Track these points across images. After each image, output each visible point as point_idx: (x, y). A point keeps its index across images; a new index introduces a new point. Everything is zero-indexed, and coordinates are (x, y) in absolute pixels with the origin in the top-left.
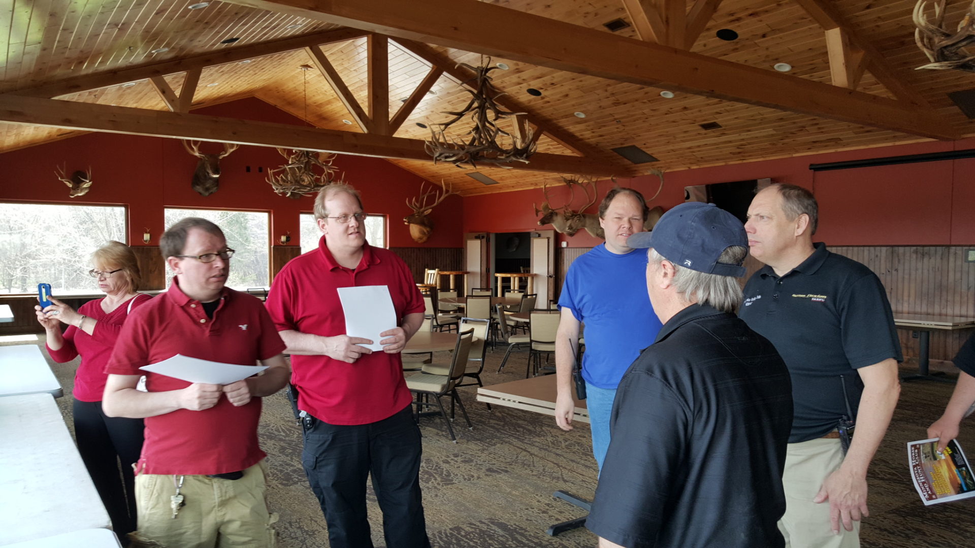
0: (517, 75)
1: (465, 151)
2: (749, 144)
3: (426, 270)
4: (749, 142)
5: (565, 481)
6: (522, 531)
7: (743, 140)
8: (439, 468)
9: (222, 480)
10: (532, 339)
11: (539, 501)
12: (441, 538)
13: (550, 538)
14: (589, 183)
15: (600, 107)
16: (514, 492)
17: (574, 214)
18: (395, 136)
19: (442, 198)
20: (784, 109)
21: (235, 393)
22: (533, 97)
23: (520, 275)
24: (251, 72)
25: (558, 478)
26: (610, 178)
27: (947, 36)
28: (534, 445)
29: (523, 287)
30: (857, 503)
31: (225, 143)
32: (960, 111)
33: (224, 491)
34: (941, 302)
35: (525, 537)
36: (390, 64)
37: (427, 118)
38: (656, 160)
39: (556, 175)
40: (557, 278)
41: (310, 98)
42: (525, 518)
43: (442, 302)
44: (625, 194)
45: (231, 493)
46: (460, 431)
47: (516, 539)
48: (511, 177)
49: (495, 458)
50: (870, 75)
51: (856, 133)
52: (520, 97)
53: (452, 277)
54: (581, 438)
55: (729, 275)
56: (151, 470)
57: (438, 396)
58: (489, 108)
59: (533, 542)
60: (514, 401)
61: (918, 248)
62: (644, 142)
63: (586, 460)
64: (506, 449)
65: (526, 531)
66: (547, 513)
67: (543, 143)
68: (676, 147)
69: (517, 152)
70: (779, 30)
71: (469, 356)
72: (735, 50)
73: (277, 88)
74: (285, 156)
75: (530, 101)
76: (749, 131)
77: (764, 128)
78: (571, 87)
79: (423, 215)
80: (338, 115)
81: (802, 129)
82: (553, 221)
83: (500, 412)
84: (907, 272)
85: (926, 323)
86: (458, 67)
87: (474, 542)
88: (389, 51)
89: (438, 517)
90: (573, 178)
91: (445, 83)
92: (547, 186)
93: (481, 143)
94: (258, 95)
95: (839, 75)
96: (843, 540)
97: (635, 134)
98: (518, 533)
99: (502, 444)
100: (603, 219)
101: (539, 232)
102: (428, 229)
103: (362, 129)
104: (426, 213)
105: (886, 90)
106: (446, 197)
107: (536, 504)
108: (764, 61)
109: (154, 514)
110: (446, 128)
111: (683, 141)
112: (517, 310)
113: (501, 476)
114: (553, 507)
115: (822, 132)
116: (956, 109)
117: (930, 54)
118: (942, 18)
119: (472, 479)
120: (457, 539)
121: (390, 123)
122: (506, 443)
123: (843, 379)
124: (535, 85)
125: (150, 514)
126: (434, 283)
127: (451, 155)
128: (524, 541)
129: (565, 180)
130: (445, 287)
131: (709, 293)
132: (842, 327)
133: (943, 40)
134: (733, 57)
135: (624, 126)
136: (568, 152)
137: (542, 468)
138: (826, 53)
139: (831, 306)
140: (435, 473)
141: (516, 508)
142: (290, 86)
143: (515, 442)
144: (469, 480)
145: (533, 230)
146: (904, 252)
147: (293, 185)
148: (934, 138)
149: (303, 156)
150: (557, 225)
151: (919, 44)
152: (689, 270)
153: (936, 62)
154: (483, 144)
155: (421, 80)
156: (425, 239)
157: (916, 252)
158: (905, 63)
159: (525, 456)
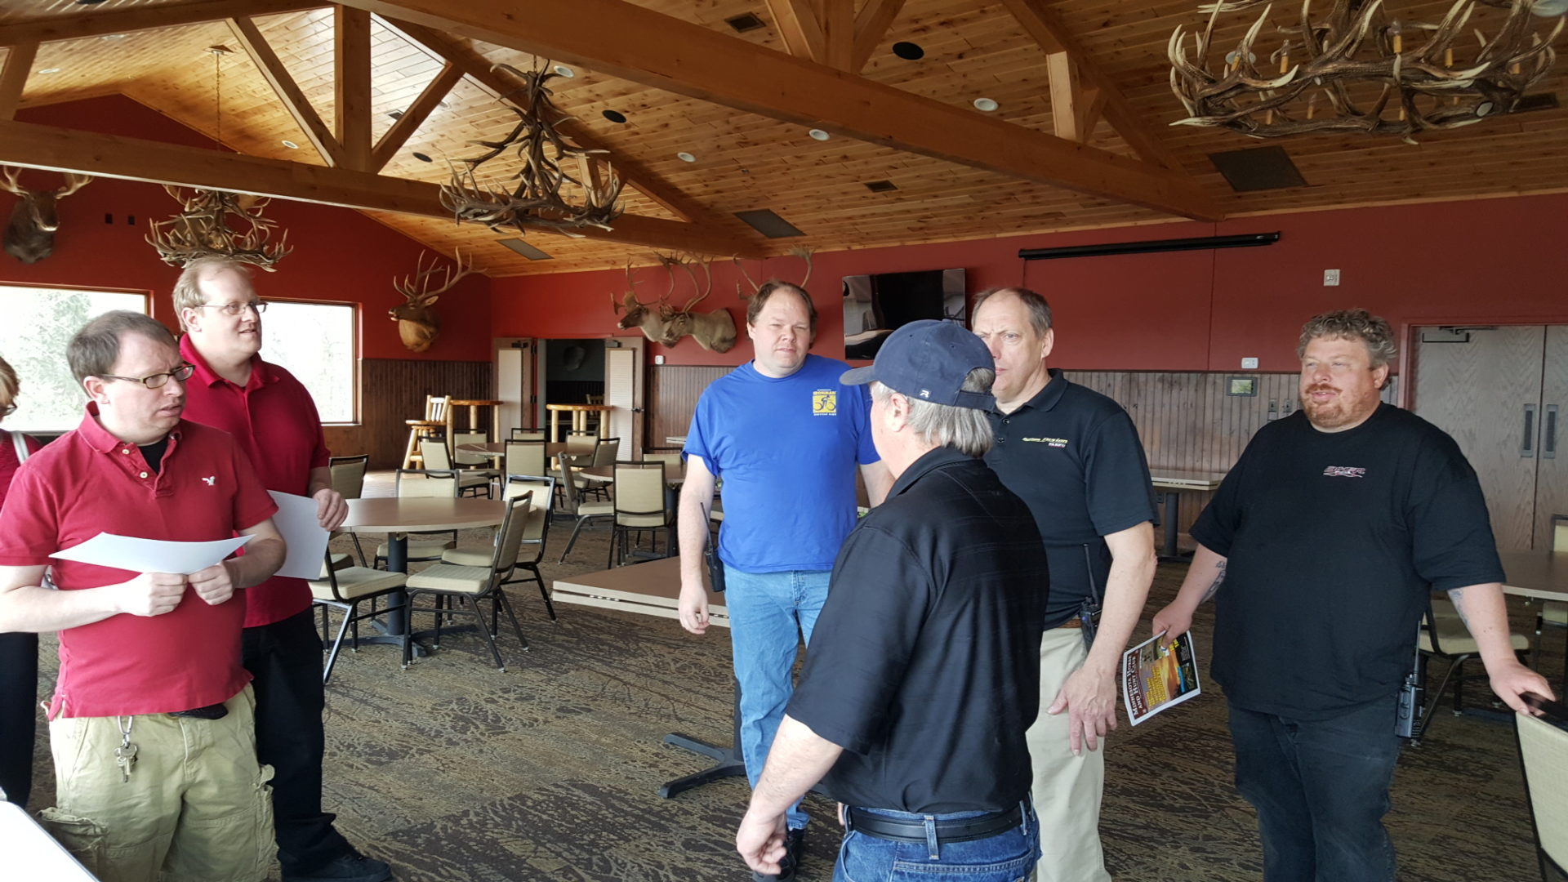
0: (587, 87)
1: (510, 206)
2: (935, 216)
3: (429, 397)
4: (935, 212)
5: (680, 720)
6: (622, 794)
7: (927, 209)
8: (481, 710)
9: (193, 720)
10: (618, 508)
11: (642, 751)
12: (496, 813)
13: (664, 801)
14: (698, 264)
15: (719, 146)
16: (603, 740)
17: (676, 313)
18: (380, 173)
19: (456, 279)
20: (984, 167)
21: (208, 584)
22: (612, 123)
23: (586, 408)
24: (123, 52)
25: (669, 715)
26: (732, 258)
27: (1212, 82)
28: (628, 670)
29: (592, 427)
30: (1104, 711)
31: (70, 174)
32: (1224, 180)
33: (198, 736)
34: (1194, 452)
35: (626, 802)
36: (374, 52)
37: (433, 145)
38: (801, 233)
39: (647, 249)
40: (647, 413)
41: (226, 102)
42: (623, 775)
43: (461, 451)
44: (786, 291)
45: (208, 739)
46: (508, 653)
47: (613, 806)
48: (572, 250)
49: (569, 692)
50: (1105, 122)
51: (1084, 206)
52: (591, 122)
53: (473, 409)
54: (698, 657)
55: (976, 407)
56: (77, 711)
57: (476, 598)
58: (548, 140)
59: (639, 809)
60: (612, 599)
61: (1166, 374)
62: (783, 205)
63: (708, 688)
64: (586, 679)
65: (626, 794)
66: (657, 767)
67: (627, 197)
68: (831, 215)
69: (595, 213)
70: (982, 48)
71: (524, 536)
72: (920, 74)
73: (164, 81)
74: (178, 199)
75: (607, 130)
76: (935, 196)
77: (954, 194)
78: (673, 113)
79: (423, 306)
80: (275, 132)
81: (1010, 196)
82: (642, 323)
83: (570, 623)
84: (1149, 408)
85: (1175, 481)
86: (494, 70)
87: (549, 815)
88: (372, 32)
89: (488, 782)
90: (674, 256)
91: (467, 91)
92: (632, 266)
93: (535, 194)
94: (127, 92)
95: (1064, 121)
96: (1085, 761)
97: (769, 193)
98: (614, 797)
99: (577, 670)
100: (752, 326)
101: (620, 340)
102: (432, 330)
103: (322, 158)
104: (428, 302)
105: (1127, 145)
106: (463, 278)
107: (636, 753)
108: (960, 94)
109: (86, 777)
110: (475, 166)
111: (840, 207)
112: (588, 463)
113: (581, 717)
114: (664, 757)
115: (1038, 203)
116: (1218, 177)
117: (1189, 104)
118: (1206, 55)
119: (535, 724)
120: (521, 812)
121: (374, 152)
122: (584, 668)
123: (1087, 549)
124: (615, 104)
125: (79, 778)
126: (442, 419)
127: (485, 211)
128: (625, 807)
129: (661, 258)
130: (461, 426)
131: (954, 433)
132: (1086, 481)
133: (1205, 87)
134: (914, 87)
135: (753, 178)
136: (667, 214)
137: (644, 703)
138: (1048, 87)
139: (1073, 452)
140: (475, 719)
141: (609, 762)
142: (189, 79)
143: (598, 666)
144: (532, 725)
145: (609, 336)
146: (1147, 380)
147: (195, 250)
148: (1186, 216)
149: (214, 200)
150: (650, 329)
151: (1175, 90)
152: (927, 403)
153: (1196, 116)
154: (538, 197)
155: (429, 83)
156: (425, 345)
157: (1162, 380)
158: (1153, 108)
159: (616, 687)
